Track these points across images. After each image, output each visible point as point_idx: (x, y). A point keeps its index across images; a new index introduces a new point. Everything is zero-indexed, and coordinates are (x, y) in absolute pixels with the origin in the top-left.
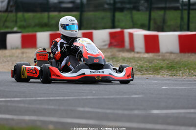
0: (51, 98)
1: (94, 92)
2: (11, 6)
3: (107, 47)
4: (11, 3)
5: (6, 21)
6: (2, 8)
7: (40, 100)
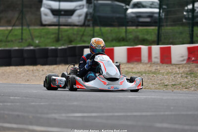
0: (129, 114)
1: (172, 108)
2: (89, 21)
3: (185, 62)
4: (89, 18)
5: (83, 35)
6: (79, 22)
7: (118, 116)
